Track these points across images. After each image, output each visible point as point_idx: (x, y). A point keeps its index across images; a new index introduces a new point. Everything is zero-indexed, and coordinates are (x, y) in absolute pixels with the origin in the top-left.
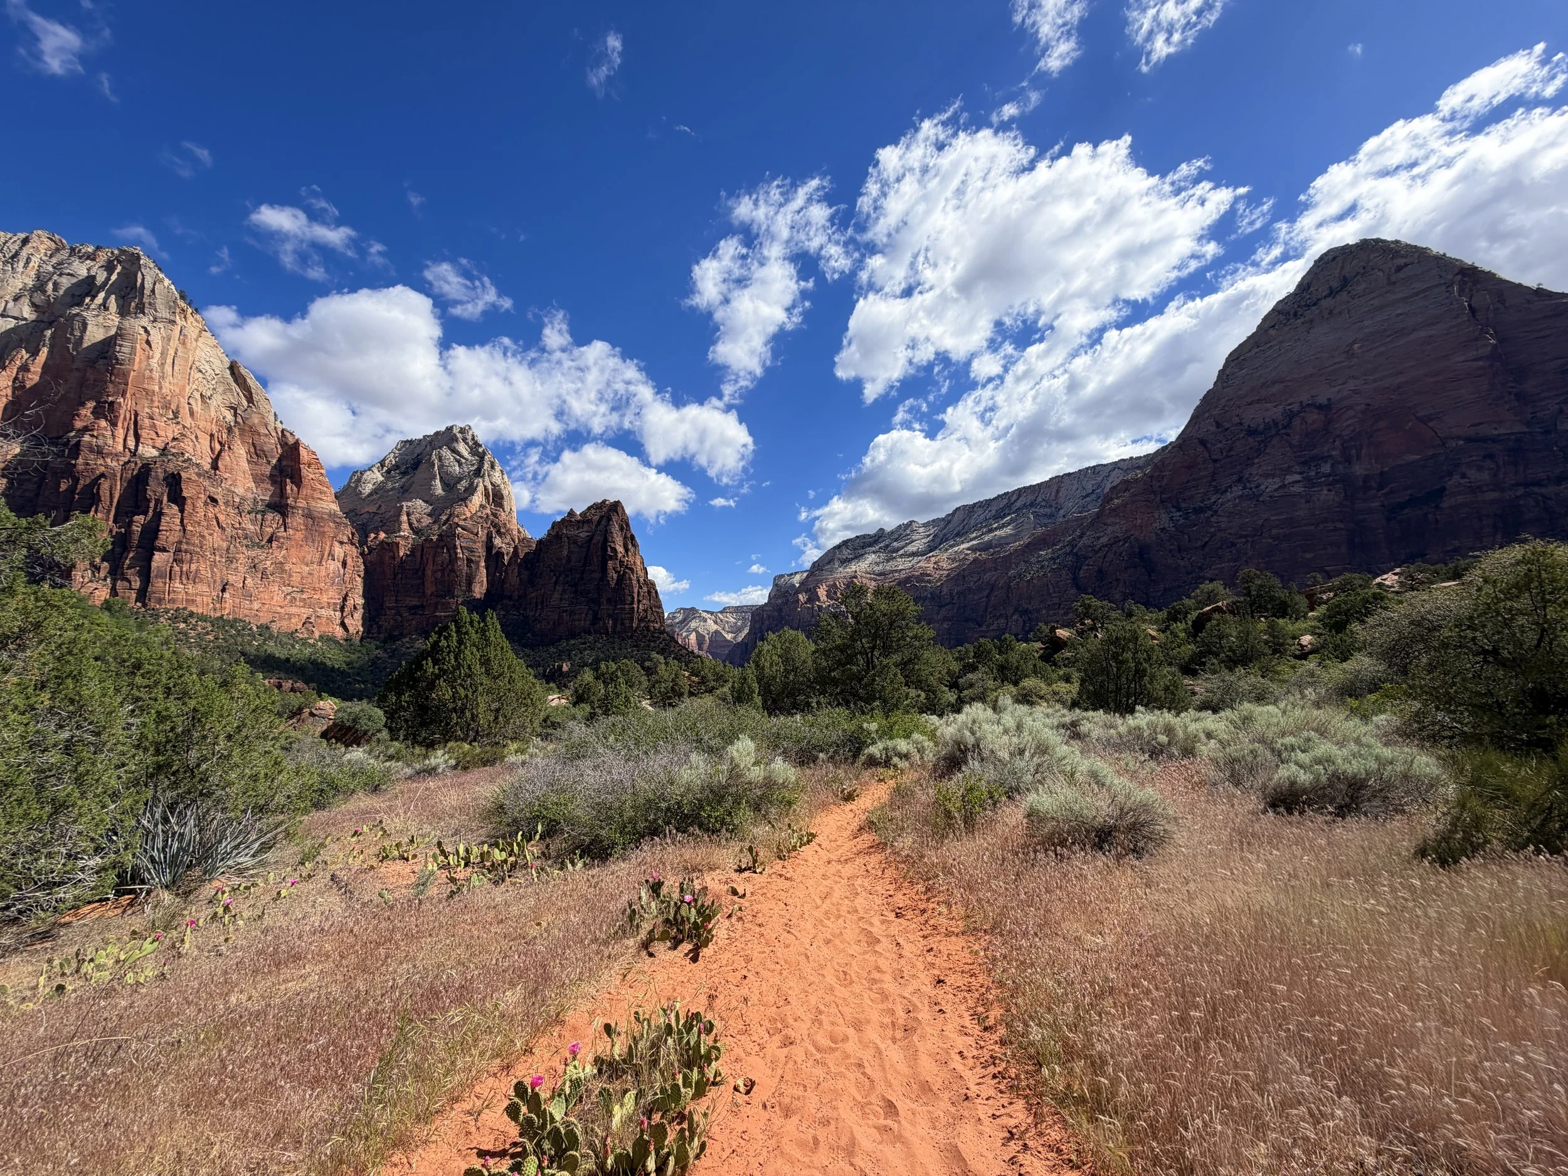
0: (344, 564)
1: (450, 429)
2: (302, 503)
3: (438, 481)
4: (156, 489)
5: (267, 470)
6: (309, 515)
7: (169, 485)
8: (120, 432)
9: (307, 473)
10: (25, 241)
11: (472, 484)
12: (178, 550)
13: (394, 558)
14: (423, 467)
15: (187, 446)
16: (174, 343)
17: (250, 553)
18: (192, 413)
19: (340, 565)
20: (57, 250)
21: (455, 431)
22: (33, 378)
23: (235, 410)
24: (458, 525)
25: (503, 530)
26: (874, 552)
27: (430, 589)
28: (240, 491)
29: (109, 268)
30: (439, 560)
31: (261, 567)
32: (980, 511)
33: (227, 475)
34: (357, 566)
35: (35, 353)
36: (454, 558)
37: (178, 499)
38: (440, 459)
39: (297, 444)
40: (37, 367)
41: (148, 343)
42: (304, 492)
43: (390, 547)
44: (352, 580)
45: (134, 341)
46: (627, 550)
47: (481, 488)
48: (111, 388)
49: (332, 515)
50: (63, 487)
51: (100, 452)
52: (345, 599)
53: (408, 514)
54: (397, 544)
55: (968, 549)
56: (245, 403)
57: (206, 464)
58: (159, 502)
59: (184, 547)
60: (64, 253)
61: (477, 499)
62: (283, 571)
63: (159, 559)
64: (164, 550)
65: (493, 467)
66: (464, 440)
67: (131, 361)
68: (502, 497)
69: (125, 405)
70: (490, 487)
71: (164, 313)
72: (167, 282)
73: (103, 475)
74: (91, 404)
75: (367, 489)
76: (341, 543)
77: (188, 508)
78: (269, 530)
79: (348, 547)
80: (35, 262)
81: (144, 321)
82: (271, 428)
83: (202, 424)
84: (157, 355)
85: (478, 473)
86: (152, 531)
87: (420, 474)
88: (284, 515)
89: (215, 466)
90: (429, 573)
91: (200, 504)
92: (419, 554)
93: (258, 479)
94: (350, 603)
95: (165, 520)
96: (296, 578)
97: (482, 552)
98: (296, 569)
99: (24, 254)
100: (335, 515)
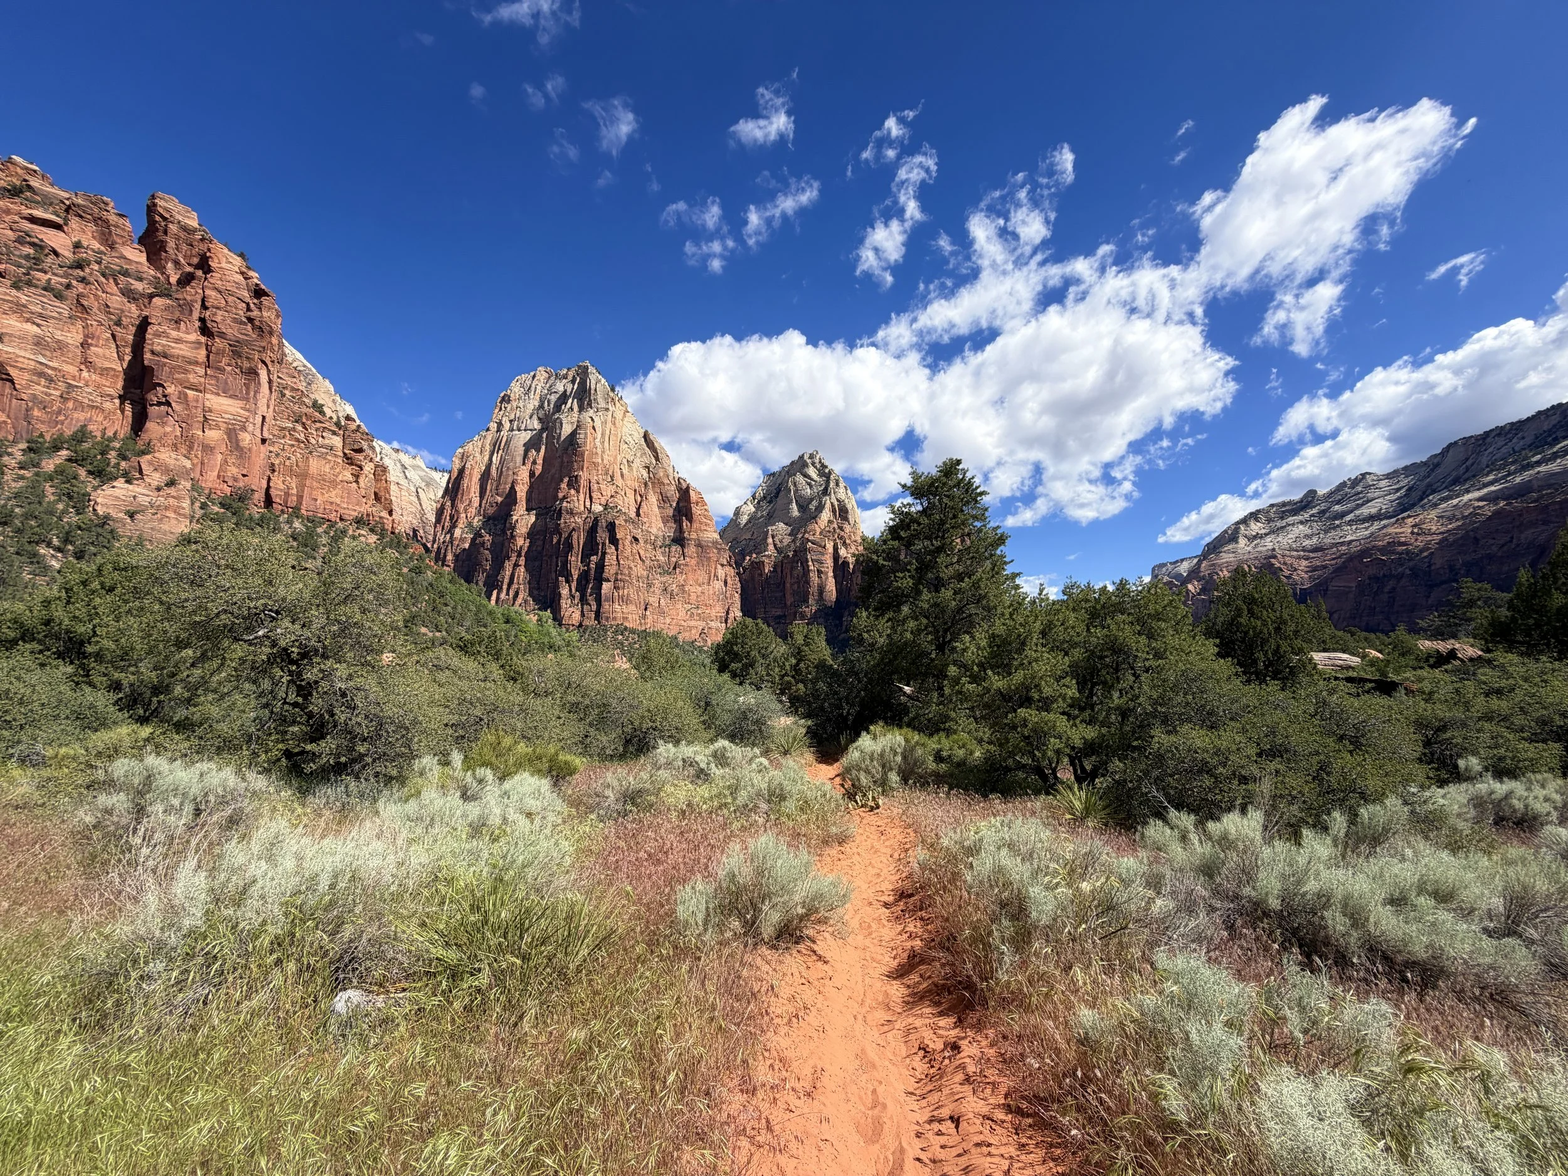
0: (726, 583)
1: (801, 457)
2: (694, 536)
3: (794, 504)
4: (602, 536)
5: (670, 512)
6: (699, 545)
7: (609, 531)
8: (582, 497)
9: (696, 510)
11: (821, 502)
12: (616, 580)
13: (761, 575)
14: (782, 494)
15: (619, 500)
16: (609, 425)
17: (664, 579)
18: (622, 475)
19: (722, 584)
20: (549, 378)
21: (806, 457)
22: (539, 469)
23: (648, 468)
24: (808, 540)
25: (848, 541)
26: (1301, 523)
27: (790, 600)
28: (654, 530)
29: (573, 381)
30: (795, 573)
31: (669, 589)
33: (645, 520)
34: (735, 583)
35: (538, 451)
36: (806, 571)
37: (614, 541)
38: (795, 485)
39: (688, 487)
40: (540, 461)
41: (594, 428)
42: (695, 525)
43: (759, 565)
44: (732, 596)
45: (586, 429)
47: (828, 505)
48: (576, 466)
49: (715, 543)
50: (555, 541)
51: (571, 513)
52: (728, 613)
53: (773, 537)
54: (763, 562)
55: (1480, 499)
56: (654, 461)
57: (633, 515)
58: (604, 544)
59: (619, 577)
60: (553, 378)
61: (826, 515)
62: (684, 591)
63: (606, 587)
64: (608, 580)
65: (837, 484)
66: (813, 464)
67: (585, 443)
68: (846, 511)
69: (584, 475)
70: (836, 503)
71: (602, 404)
72: (603, 381)
73: (574, 529)
74: (566, 480)
75: (744, 519)
76: (722, 565)
77: (620, 547)
78: (674, 559)
79: (728, 568)
80: (538, 391)
81: (591, 412)
82: (671, 478)
83: (629, 483)
84: (599, 436)
85: (825, 492)
86: (601, 566)
87: (780, 501)
88: (683, 546)
89: (638, 514)
90: (788, 585)
91: (627, 543)
92: (779, 570)
93: (665, 521)
94: (731, 615)
95: (608, 557)
96: (693, 597)
97: (829, 562)
98: (693, 589)
99: (533, 385)
100: (717, 542)
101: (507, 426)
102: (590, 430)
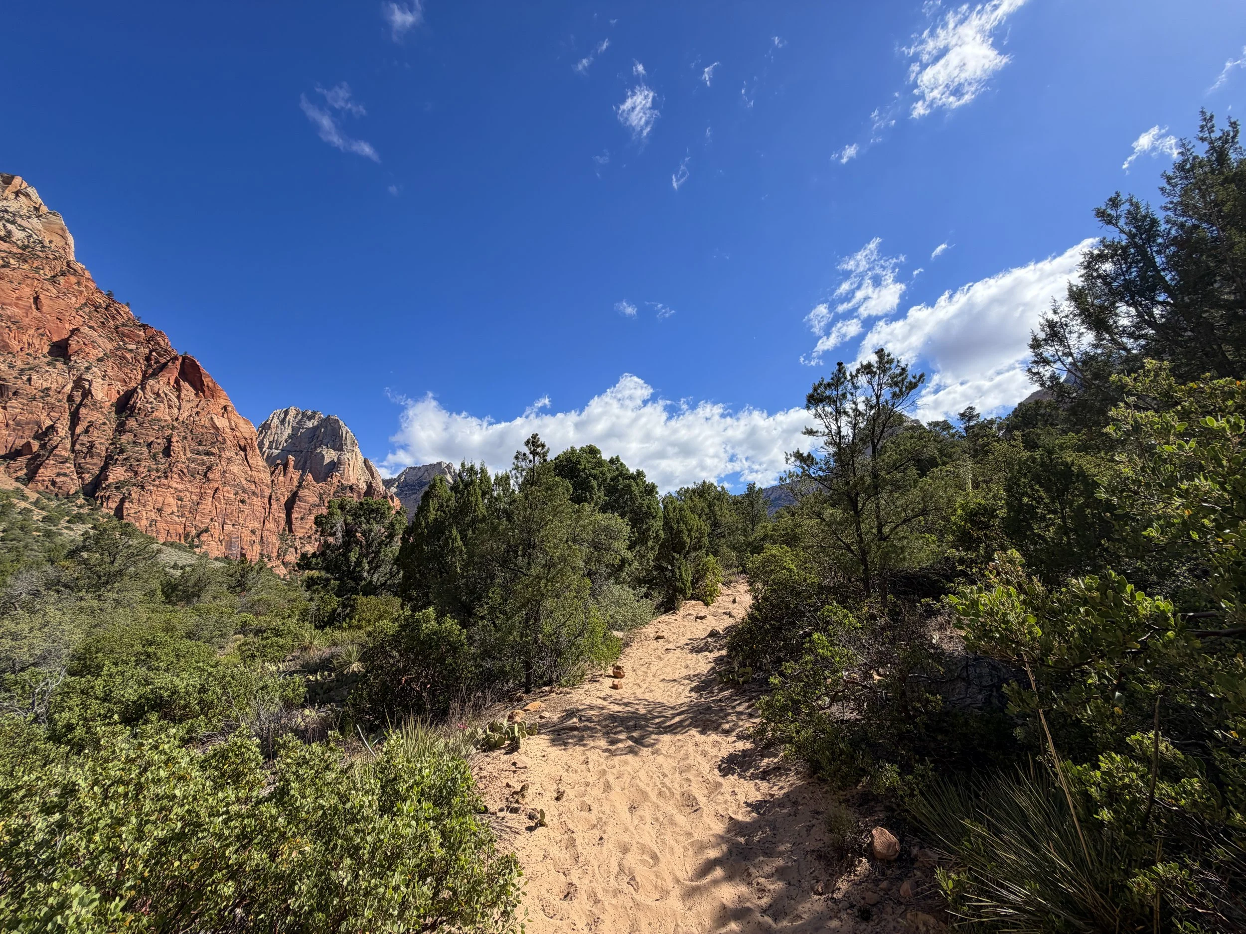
101: (267, 444)
102: (347, 466)
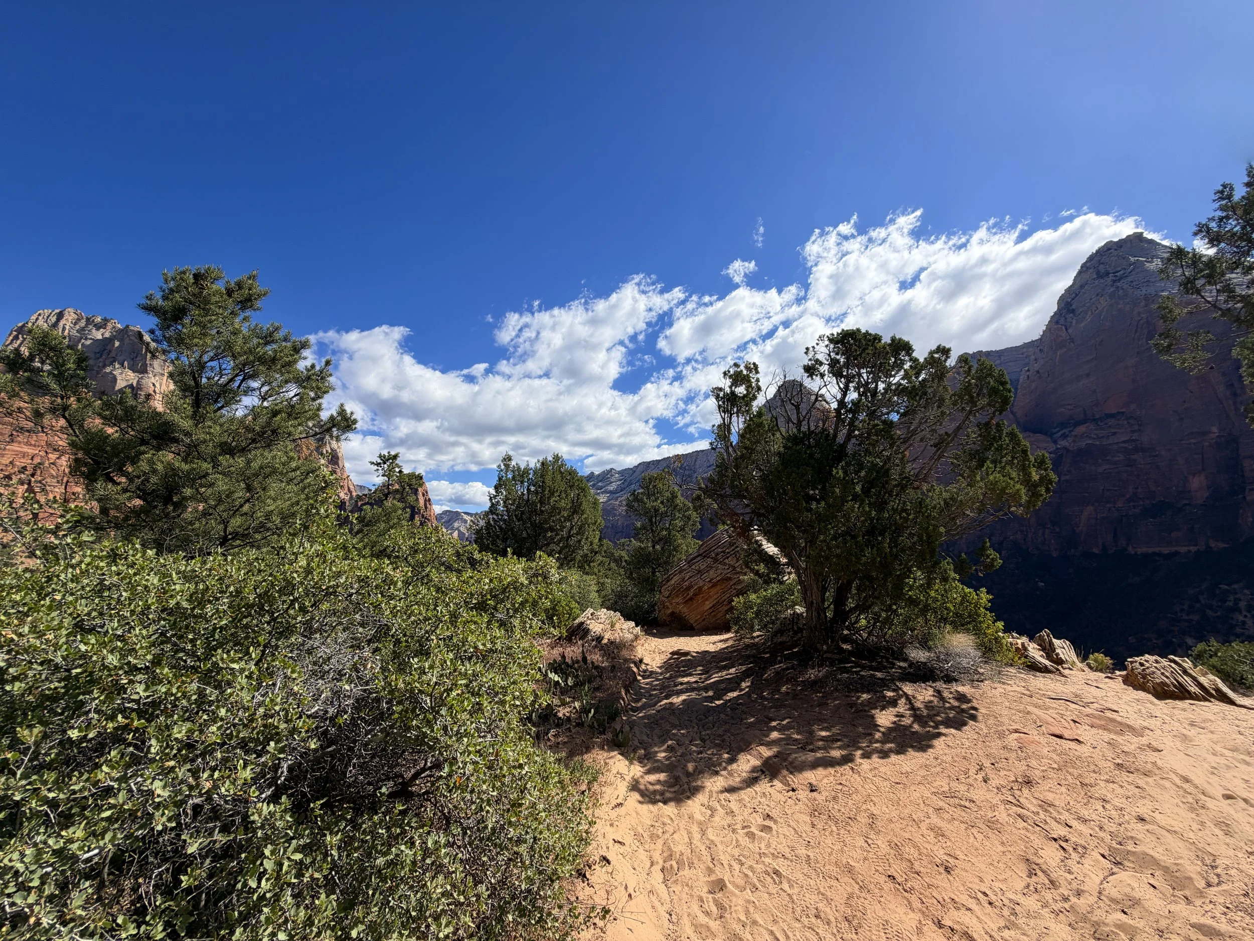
10: (60, 316)
20: (79, 320)
32: (653, 467)
46: (426, 508)
68: (338, 458)
99: (61, 324)
